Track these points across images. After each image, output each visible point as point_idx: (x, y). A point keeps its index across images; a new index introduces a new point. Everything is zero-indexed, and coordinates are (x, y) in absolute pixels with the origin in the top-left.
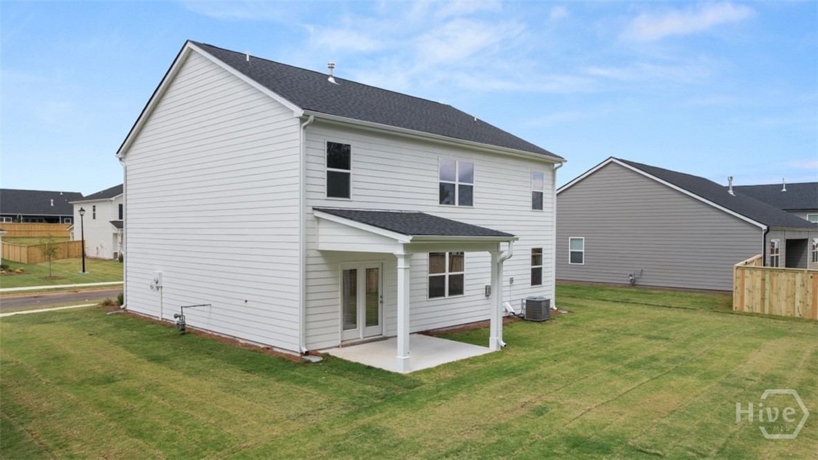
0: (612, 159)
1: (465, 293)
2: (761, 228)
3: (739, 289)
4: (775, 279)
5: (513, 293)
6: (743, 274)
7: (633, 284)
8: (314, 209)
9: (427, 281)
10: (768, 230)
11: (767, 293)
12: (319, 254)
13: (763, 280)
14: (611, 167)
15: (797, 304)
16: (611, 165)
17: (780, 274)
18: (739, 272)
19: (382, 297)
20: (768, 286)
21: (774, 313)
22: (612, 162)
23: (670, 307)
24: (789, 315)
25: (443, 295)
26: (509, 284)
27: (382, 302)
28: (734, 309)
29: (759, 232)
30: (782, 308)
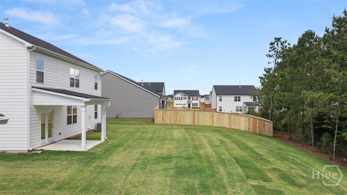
0: (109, 71)
1: (78, 122)
2: (159, 97)
3: (156, 117)
4: (166, 112)
5: (90, 121)
6: (157, 111)
7: (117, 118)
8: (32, 87)
9: (66, 118)
10: (160, 98)
11: (164, 117)
12: (34, 107)
13: (163, 113)
14: (108, 74)
15: (172, 120)
16: (108, 73)
17: (167, 111)
18: (156, 111)
19: (53, 125)
20: (164, 115)
21: (166, 123)
22: (109, 72)
23: (135, 124)
24: (170, 124)
25: (71, 123)
26: (89, 118)
27: (53, 127)
28: (155, 123)
29: (158, 98)
30: (168, 122)
